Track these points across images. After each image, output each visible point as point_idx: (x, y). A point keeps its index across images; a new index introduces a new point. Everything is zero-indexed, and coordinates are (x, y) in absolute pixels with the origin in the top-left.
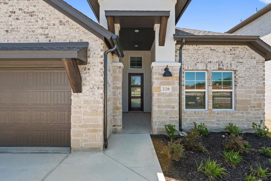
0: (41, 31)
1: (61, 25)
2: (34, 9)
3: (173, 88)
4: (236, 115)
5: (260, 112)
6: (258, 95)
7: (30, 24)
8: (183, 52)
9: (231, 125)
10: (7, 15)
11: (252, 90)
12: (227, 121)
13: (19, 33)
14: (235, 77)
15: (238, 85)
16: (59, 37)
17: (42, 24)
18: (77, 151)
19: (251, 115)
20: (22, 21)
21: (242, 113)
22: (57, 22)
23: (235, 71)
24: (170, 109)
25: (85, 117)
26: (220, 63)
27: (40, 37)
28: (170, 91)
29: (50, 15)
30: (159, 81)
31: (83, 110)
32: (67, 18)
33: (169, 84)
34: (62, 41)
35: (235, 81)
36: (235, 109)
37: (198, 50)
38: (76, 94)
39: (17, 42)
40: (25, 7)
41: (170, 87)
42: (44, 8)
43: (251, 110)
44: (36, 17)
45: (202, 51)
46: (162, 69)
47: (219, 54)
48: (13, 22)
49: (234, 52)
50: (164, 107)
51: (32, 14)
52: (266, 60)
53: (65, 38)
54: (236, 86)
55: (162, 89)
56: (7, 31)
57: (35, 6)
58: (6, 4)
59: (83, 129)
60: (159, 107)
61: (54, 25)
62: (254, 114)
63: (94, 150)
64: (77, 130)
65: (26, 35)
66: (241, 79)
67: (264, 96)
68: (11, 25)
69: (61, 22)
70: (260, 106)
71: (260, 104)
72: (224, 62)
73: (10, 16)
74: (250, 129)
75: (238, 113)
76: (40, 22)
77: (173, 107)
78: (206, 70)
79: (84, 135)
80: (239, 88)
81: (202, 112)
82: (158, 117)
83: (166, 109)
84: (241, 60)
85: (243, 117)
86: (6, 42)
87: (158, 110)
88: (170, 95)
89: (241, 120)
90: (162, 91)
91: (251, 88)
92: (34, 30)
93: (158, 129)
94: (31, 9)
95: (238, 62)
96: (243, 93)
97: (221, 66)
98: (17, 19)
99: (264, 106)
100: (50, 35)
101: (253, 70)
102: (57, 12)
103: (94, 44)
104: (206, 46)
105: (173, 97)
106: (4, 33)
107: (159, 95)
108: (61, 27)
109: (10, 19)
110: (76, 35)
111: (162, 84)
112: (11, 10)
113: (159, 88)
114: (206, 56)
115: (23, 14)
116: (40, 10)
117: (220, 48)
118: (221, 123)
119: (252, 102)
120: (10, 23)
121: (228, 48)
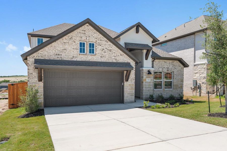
0: (114, 57)
1: (121, 55)
2: (111, 48)
3: (151, 79)
4: (173, 91)
5: (182, 90)
6: (181, 82)
7: (110, 54)
8: (154, 62)
9: (171, 95)
10: (101, 50)
11: (179, 80)
12: (170, 94)
13: (106, 58)
14: (173, 74)
15: (174, 78)
16: (120, 60)
17: (114, 55)
18: (126, 103)
19: (178, 91)
20: (107, 53)
21: (175, 90)
22: (119, 54)
23: (173, 72)
24: (149, 89)
25: (129, 91)
26: (168, 68)
27: (114, 60)
28: (150, 81)
29: (117, 51)
30: (146, 76)
31: (128, 88)
32: (123, 53)
33: (149, 78)
34: (121, 62)
35: (173, 76)
36: (173, 89)
37: (160, 62)
38: (126, 82)
39: (105, 61)
40: (108, 47)
41: (150, 79)
42: (115, 48)
43: (179, 89)
44: (112, 52)
45: (161, 62)
46: (147, 71)
47: (167, 64)
48: (103, 53)
49: (173, 63)
50: (147, 88)
51: (110, 51)
52: (184, 67)
53: (122, 61)
54: (173, 78)
55: (147, 80)
56: (101, 57)
57: (111, 47)
58: (101, 45)
59: (128, 95)
60: (145, 88)
61: (118, 55)
62: (180, 91)
63: (132, 102)
64: (126, 95)
65: (108, 59)
66: (175, 75)
67: (183, 83)
68: (103, 55)
69: (121, 54)
70: (182, 87)
71: (182, 86)
72: (170, 68)
73: (102, 51)
74: (178, 97)
75: (174, 90)
76: (113, 54)
77: (151, 88)
78: (163, 71)
79: (129, 97)
80: (175, 79)
81: (161, 90)
82: (145, 92)
83: (148, 89)
84: (175, 67)
85: (176, 92)
86: (101, 61)
87: (145, 89)
88: (150, 82)
89: (175, 93)
90: (147, 81)
91: (179, 79)
92: (111, 57)
93: (145, 98)
94: (110, 48)
95: (174, 68)
96: (176, 81)
97: (168, 70)
98: (105, 52)
99: (183, 87)
100: (117, 59)
101: (180, 71)
102: (119, 50)
103: (132, 63)
104: (163, 60)
105: (151, 84)
106: (100, 57)
107: (145, 82)
108: (121, 56)
109: (102, 52)
110: (126, 60)
111: (147, 77)
112: (103, 48)
113: (146, 79)
114: (163, 65)
115: (107, 50)
116: (113, 49)
117: (168, 61)
118: (168, 95)
119: (179, 85)
120: (102, 54)
121: (171, 61)
